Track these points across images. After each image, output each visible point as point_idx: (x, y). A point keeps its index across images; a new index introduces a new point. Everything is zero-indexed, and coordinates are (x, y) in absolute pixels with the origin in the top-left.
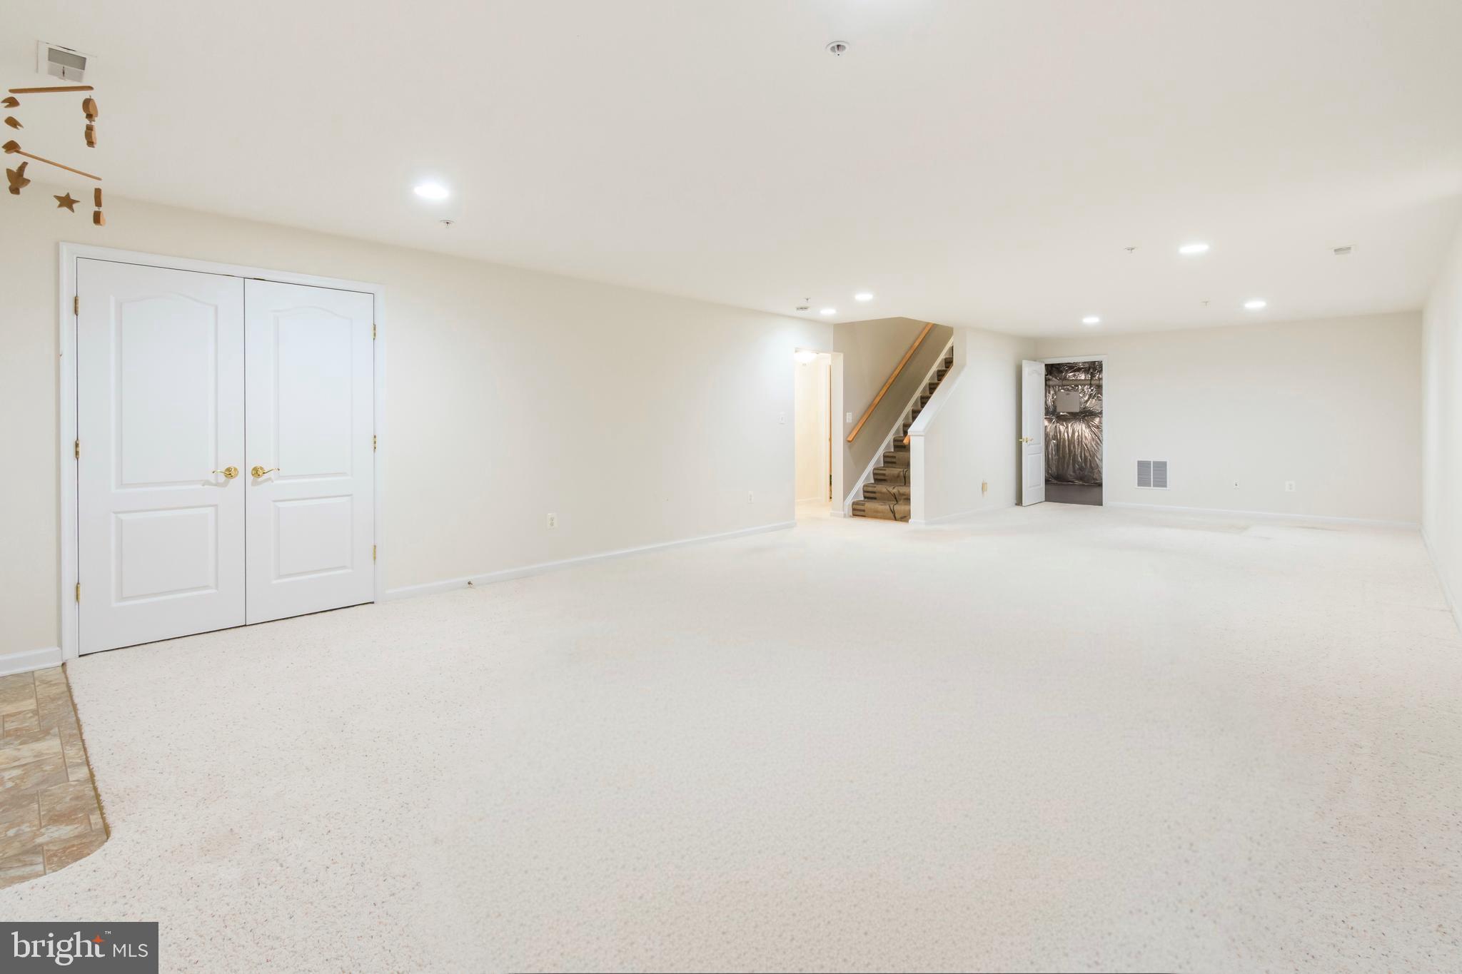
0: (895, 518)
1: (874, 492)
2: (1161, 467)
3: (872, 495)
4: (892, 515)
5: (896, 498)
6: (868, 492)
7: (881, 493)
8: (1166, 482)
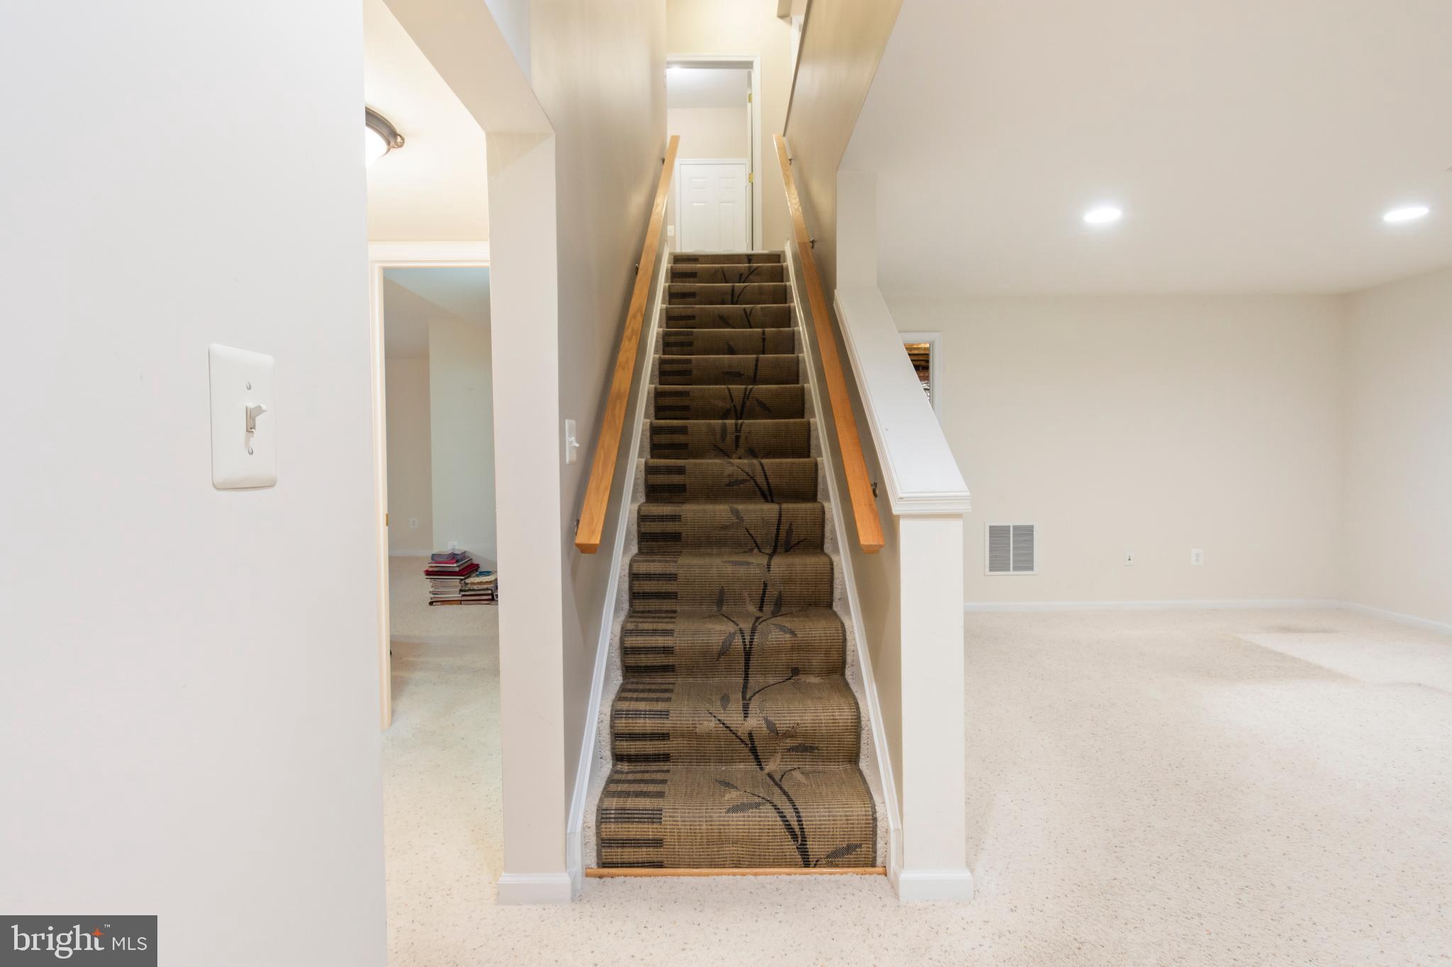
0: (803, 851)
1: (664, 736)
2: (1026, 534)
3: (650, 747)
4: (790, 847)
5: (754, 750)
6: (632, 737)
7: (691, 735)
8: (1032, 561)
